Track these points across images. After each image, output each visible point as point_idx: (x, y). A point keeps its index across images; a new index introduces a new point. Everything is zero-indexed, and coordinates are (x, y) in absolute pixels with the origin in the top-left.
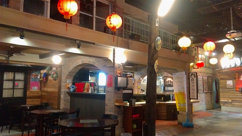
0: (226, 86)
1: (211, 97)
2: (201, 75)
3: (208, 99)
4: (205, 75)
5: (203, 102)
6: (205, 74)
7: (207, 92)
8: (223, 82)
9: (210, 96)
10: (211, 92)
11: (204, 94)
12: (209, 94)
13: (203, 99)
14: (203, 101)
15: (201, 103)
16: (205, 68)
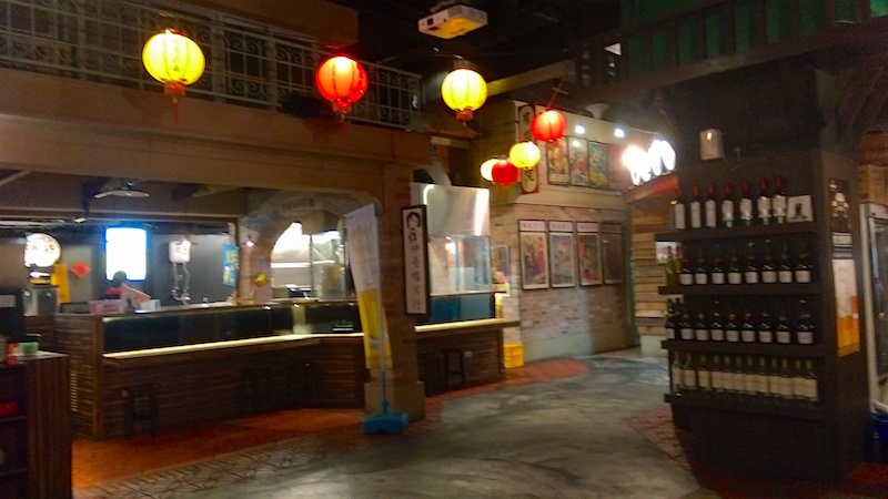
0: (655, 255)
1: (619, 301)
2: (565, 217)
3: (606, 310)
4: (587, 219)
5: (579, 321)
6: (588, 214)
7: (600, 282)
8: (643, 242)
9: (615, 298)
10: (620, 281)
11: (582, 292)
12: (610, 290)
13: (575, 310)
14: (576, 318)
15: (567, 327)
16: (587, 190)
